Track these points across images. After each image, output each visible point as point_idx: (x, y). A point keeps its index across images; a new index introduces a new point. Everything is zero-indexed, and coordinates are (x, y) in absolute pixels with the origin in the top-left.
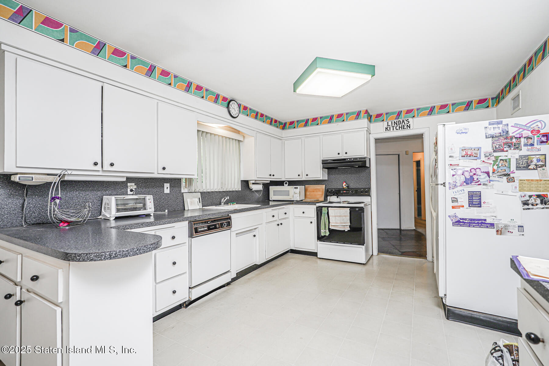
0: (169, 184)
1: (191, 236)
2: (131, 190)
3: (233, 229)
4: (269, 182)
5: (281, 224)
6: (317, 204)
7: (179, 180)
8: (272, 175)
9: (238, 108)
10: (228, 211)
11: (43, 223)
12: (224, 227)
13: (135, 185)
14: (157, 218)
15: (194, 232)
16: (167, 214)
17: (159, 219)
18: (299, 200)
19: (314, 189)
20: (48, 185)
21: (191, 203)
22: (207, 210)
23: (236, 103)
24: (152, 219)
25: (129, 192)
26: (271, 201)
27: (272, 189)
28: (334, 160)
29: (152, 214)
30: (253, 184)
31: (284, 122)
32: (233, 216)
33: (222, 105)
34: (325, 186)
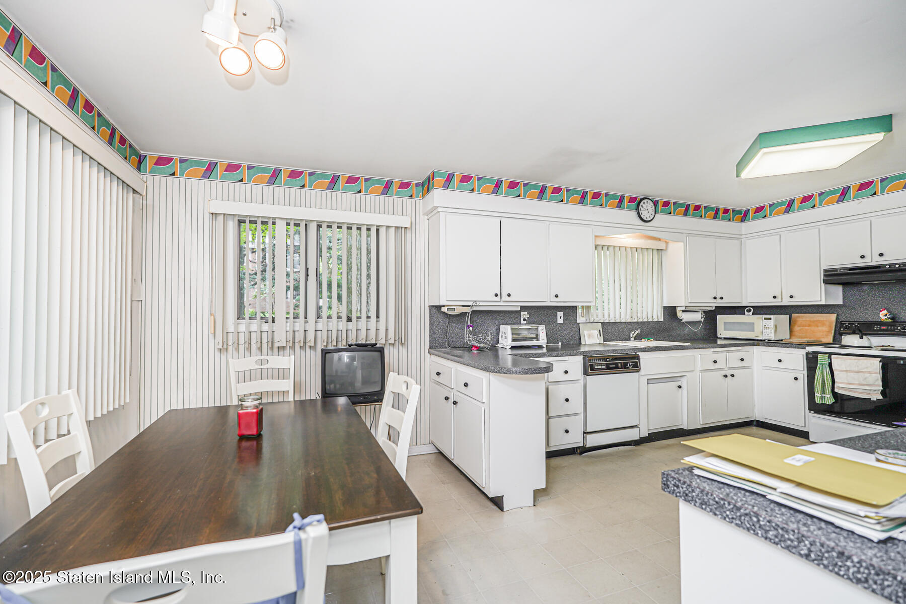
0: (562, 313)
1: (586, 373)
2: (524, 320)
3: (643, 372)
4: (714, 309)
5: (733, 376)
6: (807, 347)
7: (575, 308)
8: (718, 297)
9: (653, 207)
10: (635, 348)
11: (458, 347)
12: (629, 368)
13: (528, 314)
14: (548, 349)
15: (590, 369)
16: (560, 347)
17: (551, 351)
18: (773, 339)
19: (811, 321)
20: (463, 314)
21: (589, 336)
22: (609, 345)
23: (649, 201)
24: (544, 350)
25: (522, 322)
26: (720, 338)
27: (721, 319)
28: (851, 269)
29: (545, 346)
30: (683, 311)
31: (743, 209)
32: (642, 355)
33: (628, 208)
34: (838, 315)
